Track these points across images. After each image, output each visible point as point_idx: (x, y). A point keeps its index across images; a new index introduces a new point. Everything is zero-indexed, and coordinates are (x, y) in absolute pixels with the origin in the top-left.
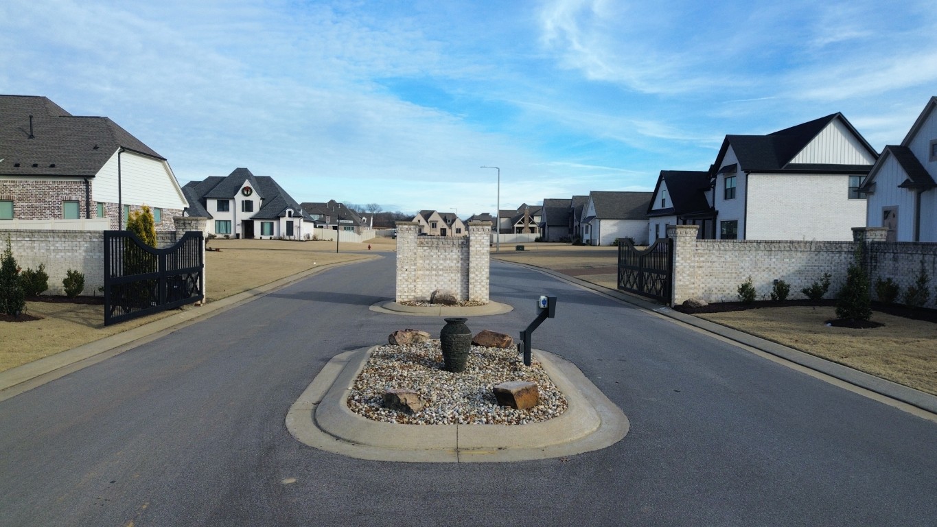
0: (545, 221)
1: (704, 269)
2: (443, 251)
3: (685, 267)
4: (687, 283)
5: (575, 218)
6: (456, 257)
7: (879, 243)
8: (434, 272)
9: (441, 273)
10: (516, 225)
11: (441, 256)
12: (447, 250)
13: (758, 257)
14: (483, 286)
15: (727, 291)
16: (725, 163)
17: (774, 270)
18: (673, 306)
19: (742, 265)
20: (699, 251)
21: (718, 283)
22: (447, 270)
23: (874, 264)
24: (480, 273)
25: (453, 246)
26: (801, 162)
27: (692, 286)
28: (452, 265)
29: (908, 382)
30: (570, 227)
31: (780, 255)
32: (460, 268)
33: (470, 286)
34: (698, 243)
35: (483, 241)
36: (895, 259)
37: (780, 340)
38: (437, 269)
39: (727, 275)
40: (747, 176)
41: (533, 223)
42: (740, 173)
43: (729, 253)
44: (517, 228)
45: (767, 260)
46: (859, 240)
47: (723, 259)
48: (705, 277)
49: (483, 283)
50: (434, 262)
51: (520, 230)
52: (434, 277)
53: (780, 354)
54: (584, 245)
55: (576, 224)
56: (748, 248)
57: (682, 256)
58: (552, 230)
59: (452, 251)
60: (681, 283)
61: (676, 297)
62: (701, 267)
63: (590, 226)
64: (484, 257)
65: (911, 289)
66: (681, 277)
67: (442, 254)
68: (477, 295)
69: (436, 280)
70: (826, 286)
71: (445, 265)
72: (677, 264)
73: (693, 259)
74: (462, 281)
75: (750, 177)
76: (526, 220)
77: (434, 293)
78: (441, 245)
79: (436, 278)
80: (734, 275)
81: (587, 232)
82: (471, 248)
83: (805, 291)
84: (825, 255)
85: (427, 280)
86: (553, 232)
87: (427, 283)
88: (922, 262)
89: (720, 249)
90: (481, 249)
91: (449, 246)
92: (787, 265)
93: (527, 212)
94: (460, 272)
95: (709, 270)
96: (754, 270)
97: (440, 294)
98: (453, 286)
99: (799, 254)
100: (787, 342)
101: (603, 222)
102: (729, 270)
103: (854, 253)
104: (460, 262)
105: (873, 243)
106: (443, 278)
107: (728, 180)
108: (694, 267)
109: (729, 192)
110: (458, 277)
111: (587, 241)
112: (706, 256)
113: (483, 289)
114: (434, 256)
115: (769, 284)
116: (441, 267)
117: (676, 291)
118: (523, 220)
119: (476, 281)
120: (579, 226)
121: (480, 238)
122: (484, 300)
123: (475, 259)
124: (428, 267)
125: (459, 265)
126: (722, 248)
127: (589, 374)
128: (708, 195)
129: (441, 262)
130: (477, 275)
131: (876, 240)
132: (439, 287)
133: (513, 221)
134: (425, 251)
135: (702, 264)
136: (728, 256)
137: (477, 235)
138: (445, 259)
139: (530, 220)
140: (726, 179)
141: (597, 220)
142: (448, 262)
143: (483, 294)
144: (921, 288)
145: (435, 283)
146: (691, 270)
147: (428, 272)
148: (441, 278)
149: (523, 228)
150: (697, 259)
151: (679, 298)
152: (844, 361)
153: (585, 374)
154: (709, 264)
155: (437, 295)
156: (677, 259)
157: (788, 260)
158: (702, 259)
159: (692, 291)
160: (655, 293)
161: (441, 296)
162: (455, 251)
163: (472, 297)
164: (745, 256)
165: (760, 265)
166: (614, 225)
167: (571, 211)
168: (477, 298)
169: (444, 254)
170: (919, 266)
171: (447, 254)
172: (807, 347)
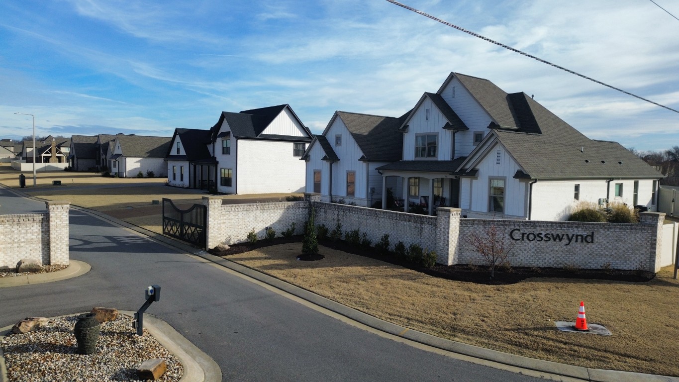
0: (74, 154)
1: (226, 224)
2: (24, 226)
3: (215, 224)
4: (216, 234)
5: (102, 152)
6: (37, 230)
7: (317, 203)
8: (16, 245)
9: (22, 244)
10: (43, 155)
11: (22, 231)
12: (28, 225)
13: (257, 214)
14: (63, 252)
15: (240, 236)
16: (223, 129)
17: (266, 221)
18: (207, 250)
19: (248, 219)
20: (223, 213)
21: (234, 232)
22: (29, 242)
23: (315, 214)
24: (61, 242)
25: (33, 222)
26: (268, 133)
27: (220, 236)
28: (33, 237)
29: (342, 301)
30: (98, 159)
31: (269, 211)
32: (41, 239)
33: (52, 253)
34: (222, 208)
35: (62, 216)
36: (325, 212)
37: (278, 276)
38: (19, 242)
39: (240, 227)
40: (237, 140)
41: (60, 153)
42: (232, 139)
43: (241, 213)
44: (44, 157)
45: (262, 215)
46: (308, 200)
47: (237, 217)
48: (227, 229)
49: (63, 250)
50: (16, 236)
51: (47, 160)
52: (16, 249)
53: (279, 287)
54: (113, 177)
55: (103, 157)
56: (251, 209)
57: (213, 217)
58: (80, 161)
59: (33, 226)
60: (213, 235)
61: (209, 244)
62: (224, 223)
63: (117, 162)
64: (63, 229)
65: (334, 231)
66: (212, 231)
67: (23, 229)
68: (57, 259)
69: (18, 251)
70: (293, 229)
71: (26, 238)
72: (210, 223)
73: (219, 218)
74: (43, 249)
75: (239, 141)
76: (54, 150)
77: (19, 263)
78: (22, 222)
79: (18, 249)
80: (244, 226)
81: (115, 166)
82: (51, 223)
83: (283, 233)
84: (292, 210)
85: (9, 252)
86: (81, 163)
87: (9, 254)
88: (338, 215)
89: (235, 211)
90: (61, 223)
91: (30, 222)
92: (272, 218)
93: (54, 144)
94: (41, 242)
95: (229, 224)
96: (255, 222)
97: (25, 264)
98: (34, 254)
99: (279, 211)
100: (282, 277)
101: (128, 159)
102: (241, 223)
103: (306, 208)
104: (41, 234)
105: (314, 202)
106: (25, 248)
107: (225, 142)
108: (220, 223)
109: (225, 150)
110: (39, 246)
111: (116, 173)
112: (227, 216)
113: (63, 254)
114: (16, 232)
115: (263, 230)
116: (23, 240)
117: (209, 240)
118: (50, 150)
119: (57, 248)
120: (106, 159)
121: (59, 214)
122: (64, 263)
123: (55, 231)
124: (9, 241)
125: (40, 236)
126: (237, 210)
127: (179, 330)
128: (210, 147)
129: (23, 235)
130: (57, 244)
131: (316, 201)
132: (22, 258)
133: (40, 151)
134: (6, 228)
135: (225, 221)
136: (240, 215)
137: (57, 212)
138: (26, 233)
139: (57, 151)
140: (223, 141)
141: (124, 158)
142: (29, 235)
143: (63, 259)
144: (338, 230)
145: (17, 253)
146: (219, 226)
147: (9, 245)
148: (22, 249)
149: (50, 157)
150: (222, 218)
151: (211, 245)
152: (312, 289)
153: (176, 330)
154: (229, 221)
155: (23, 265)
156: (210, 219)
157: (273, 215)
158: (225, 218)
159: (219, 239)
160: (193, 240)
161: (26, 266)
162: (35, 226)
163: (53, 262)
164: (250, 214)
165: (258, 219)
166: (138, 162)
167: (97, 146)
168: (58, 262)
169: (25, 229)
170: (336, 217)
171: (28, 229)
172: (292, 280)
